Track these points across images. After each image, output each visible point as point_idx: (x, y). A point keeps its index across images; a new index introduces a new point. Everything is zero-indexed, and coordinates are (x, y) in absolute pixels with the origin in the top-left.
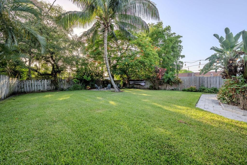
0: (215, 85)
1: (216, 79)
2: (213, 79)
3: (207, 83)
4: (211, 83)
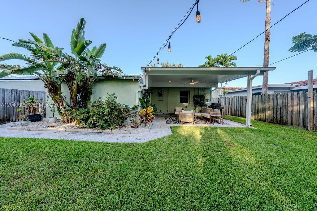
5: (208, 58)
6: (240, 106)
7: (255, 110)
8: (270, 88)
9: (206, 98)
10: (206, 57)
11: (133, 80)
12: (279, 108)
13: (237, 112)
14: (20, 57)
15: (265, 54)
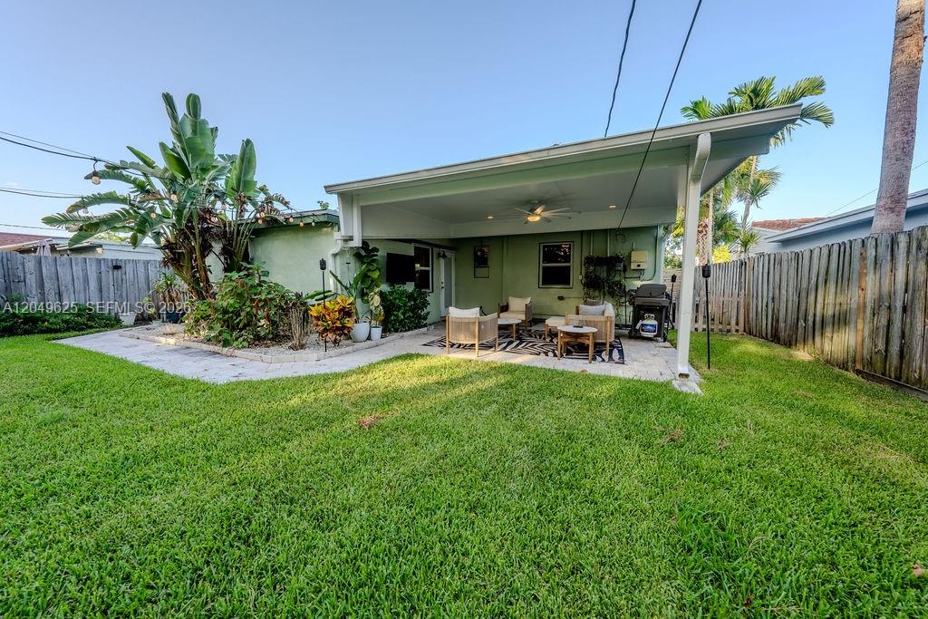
0: (79, 293)
1: (85, 271)
2: (69, 268)
3: (41, 285)
4: (63, 288)
5: (696, 112)
6: (771, 295)
7: (815, 315)
8: (913, 213)
9: (633, 266)
10: (685, 109)
11: (313, 224)
12: (899, 304)
13: (764, 322)
14: (111, 198)
15: (900, 37)
